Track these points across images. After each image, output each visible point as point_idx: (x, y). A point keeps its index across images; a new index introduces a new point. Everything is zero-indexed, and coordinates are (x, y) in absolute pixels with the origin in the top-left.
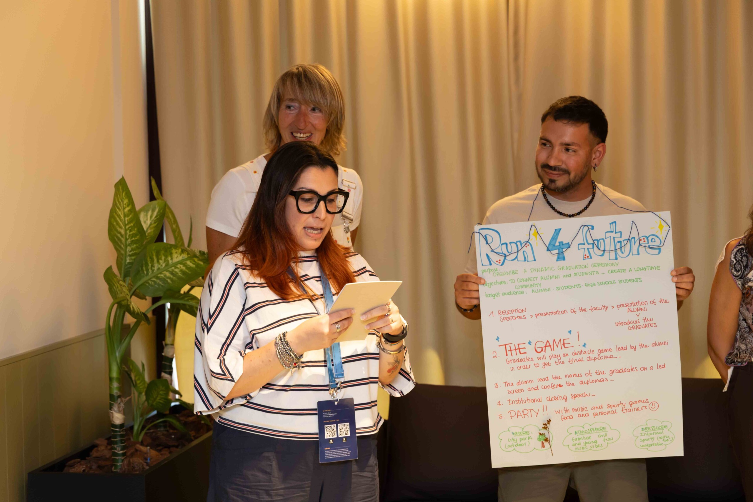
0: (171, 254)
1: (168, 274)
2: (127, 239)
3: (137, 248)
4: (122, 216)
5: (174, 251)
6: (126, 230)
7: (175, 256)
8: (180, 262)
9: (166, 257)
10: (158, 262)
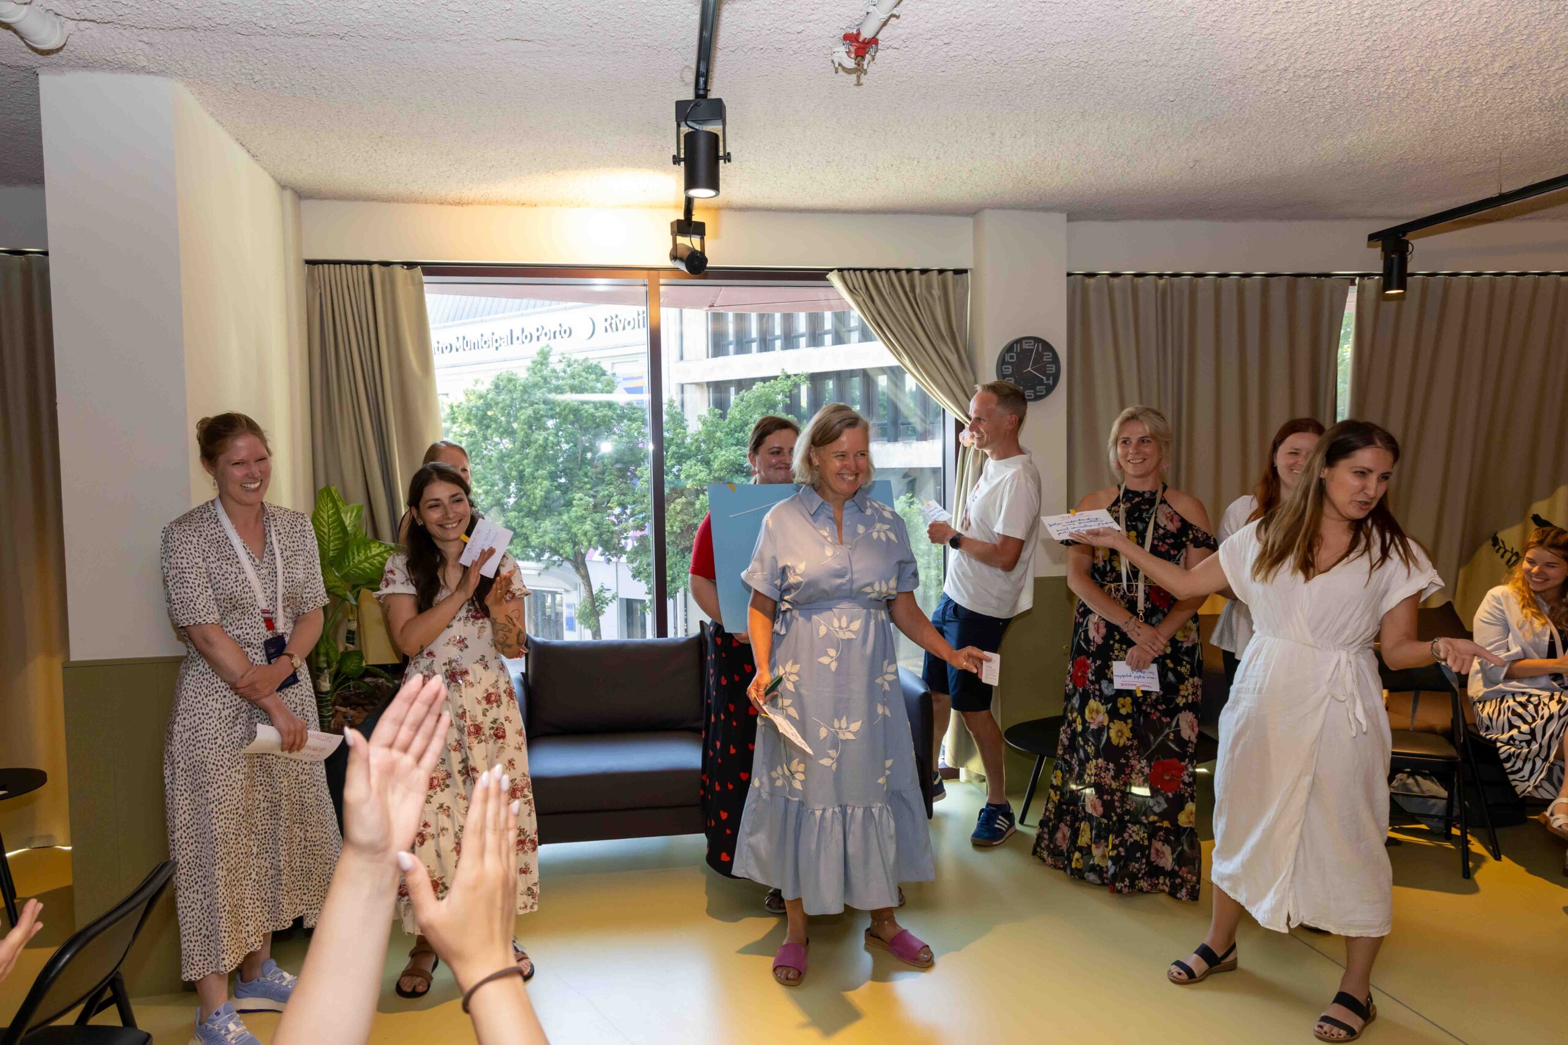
0: (370, 548)
1: (367, 565)
2: (330, 537)
3: (340, 544)
4: (326, 518)
5: (372, 545)
6: (329, 529)
7: (373, 549)
8: (378, 555)
9: (366, 550)
10: (358, 555)
